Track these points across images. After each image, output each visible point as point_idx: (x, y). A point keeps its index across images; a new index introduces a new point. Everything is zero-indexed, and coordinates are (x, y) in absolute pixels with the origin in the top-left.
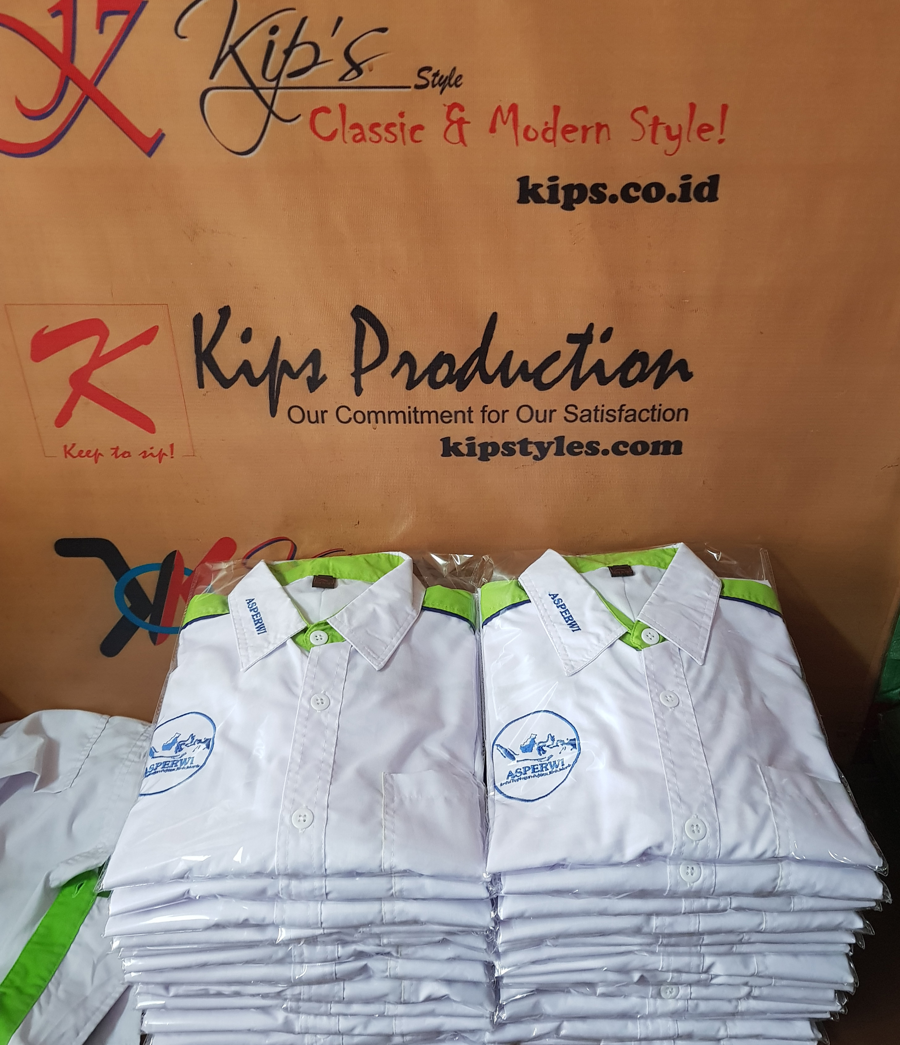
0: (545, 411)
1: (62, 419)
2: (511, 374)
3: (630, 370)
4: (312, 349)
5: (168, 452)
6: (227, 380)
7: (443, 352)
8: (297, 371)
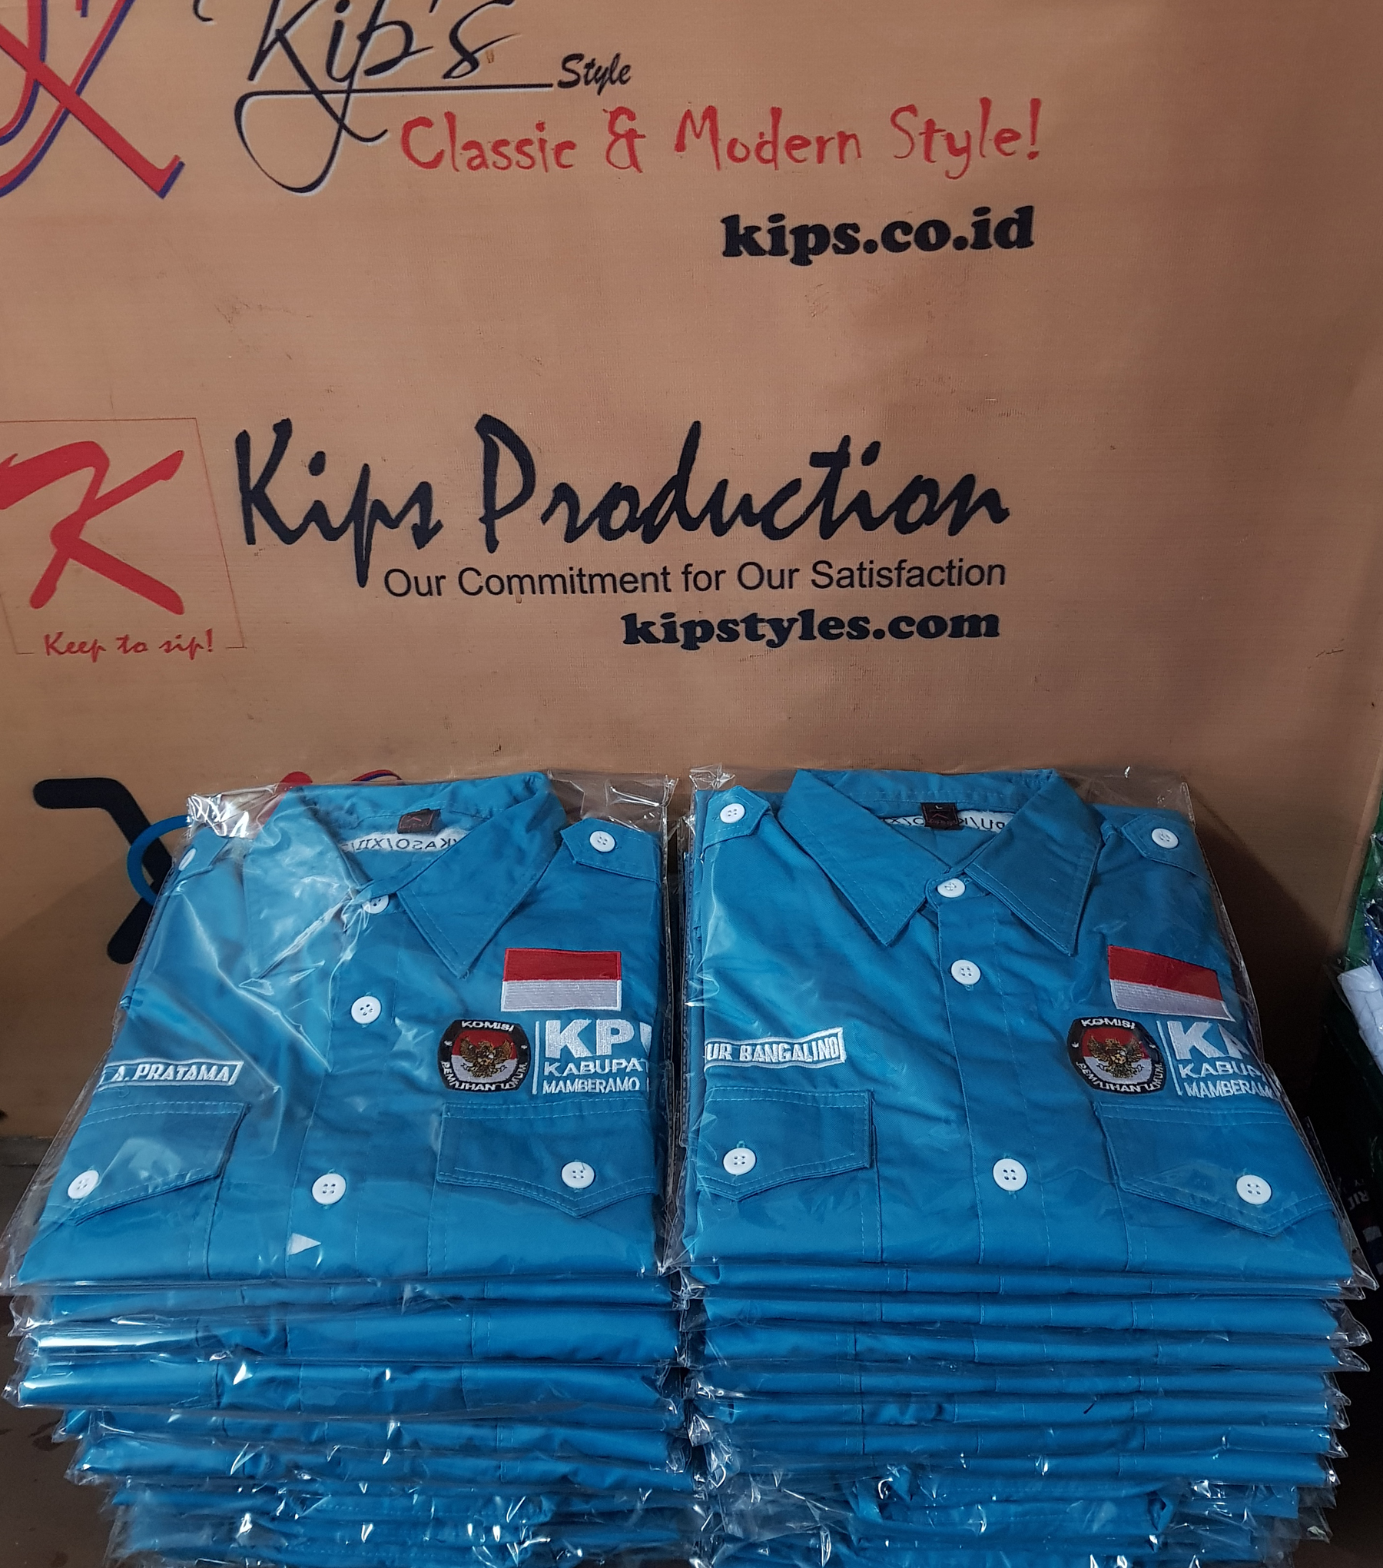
0: (782, 571)
1: (42, 594)
2: (726, 518)
3: (911, 506)
4: (419, 482)
5: (205, 644)
6: (291, 531)
7: (619, 484)
8: (397, 517)
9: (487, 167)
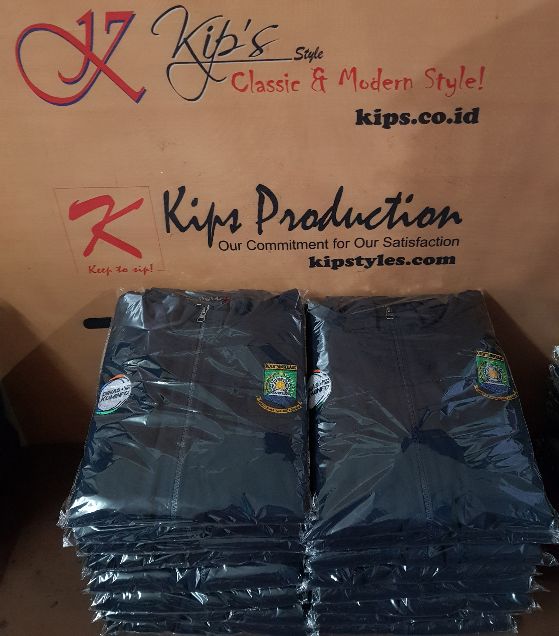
0: (372, 241)
1: (88, 251)
2: (351, 221)
3: (423, 218)
4: (233, 209)
5: (149, 268)
6: (184, 227)
7: (311, 209)
8: (224, 222)
9: (265, 91)
